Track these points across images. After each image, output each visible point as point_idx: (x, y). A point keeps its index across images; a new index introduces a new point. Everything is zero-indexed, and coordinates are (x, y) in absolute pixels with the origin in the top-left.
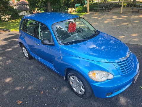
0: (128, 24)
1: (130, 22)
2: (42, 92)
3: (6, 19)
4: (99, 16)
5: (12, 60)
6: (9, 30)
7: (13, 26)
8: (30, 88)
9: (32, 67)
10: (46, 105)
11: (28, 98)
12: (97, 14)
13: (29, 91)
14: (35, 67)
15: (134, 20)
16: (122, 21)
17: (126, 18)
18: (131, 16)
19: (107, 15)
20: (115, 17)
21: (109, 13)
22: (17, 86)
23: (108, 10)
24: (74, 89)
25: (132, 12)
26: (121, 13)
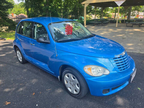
0: (123, 36)
1: (125, 34)
2: (34, 94)
3: (3, 29)
4: (96, 29)
5: (4, 64)
6: (5, 39)
7: (10, 36)
8: (21, 89)
9: (25, 70)
10: (37, 105)
11: (18, 99)
12: (93, 27)
13: (19, 92)
14: (28, 70)
15: (129, 32)
16: (118, 33)
17: (122, 31)
18: (126, 29)
19: (103, 28)
20: (111, 30)
21: (105, 27)
22: (7, 87)
23: (104, 25)
24: (69, 89)
25: (127, 26)
26: (117, 26)
